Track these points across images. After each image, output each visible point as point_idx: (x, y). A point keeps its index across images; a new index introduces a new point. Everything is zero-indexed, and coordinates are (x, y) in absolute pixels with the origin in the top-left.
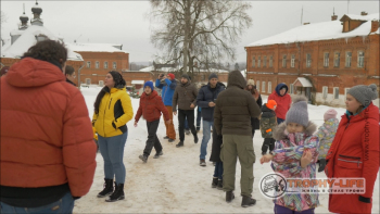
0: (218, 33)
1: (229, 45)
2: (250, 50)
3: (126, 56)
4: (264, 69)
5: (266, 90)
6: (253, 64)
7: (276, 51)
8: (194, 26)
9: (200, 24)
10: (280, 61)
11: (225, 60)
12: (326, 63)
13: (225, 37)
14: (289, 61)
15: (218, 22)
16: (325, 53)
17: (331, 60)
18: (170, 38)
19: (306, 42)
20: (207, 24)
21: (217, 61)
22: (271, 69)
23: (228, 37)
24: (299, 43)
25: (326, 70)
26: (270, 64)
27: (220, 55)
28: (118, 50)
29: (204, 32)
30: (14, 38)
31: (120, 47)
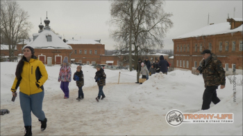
0: (152, 32)
1: (159, 38)
2: (176, 41)
3: (103, 46)
4: (184, 53)
5: (186, 65)
6: (178, 50)
7: (191, 42)
8: (138, 26)
9: (141, 26)
10: (193, 47)
11: (157, 47)
12: (221, 48)
13: (156, 33)
14: (198, 48)
15: (152, 24)
16: (220, 43)
17: (224, 46)
18: (124, 35)
19: (208, 36)
20: (144, 26)
21: (152, 48)
22: (188, 53)
23: (158, 33)
24: (204, 36)
25: (221, 53)
26: (188, 50)
27: (154, 45)
28: (98, 43)
29: (143, 31)
30: (35, 37)
31: (99, 41)
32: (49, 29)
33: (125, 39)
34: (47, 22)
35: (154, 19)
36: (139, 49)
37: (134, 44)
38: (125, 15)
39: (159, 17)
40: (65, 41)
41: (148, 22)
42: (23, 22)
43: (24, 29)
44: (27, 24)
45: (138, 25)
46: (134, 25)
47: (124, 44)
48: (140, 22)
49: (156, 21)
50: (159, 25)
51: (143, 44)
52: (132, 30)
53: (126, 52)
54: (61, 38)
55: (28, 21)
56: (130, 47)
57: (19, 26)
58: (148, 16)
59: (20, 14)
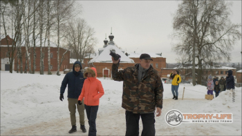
0: (218, 44)
1: (225, 51)
3: (164, 59)
8: (202, 39)
9: (206, 39)
11: (224, 60)
13: (222, 46)
15: (218, 36)
18: (187, 49)
20: (209, 38)
21: (218, 61)
23: (225, 46)
27: (220, 58)
28: (159, 56)
29: (208, 44)
30: (100, 52)
31: (161, 55)
32: (113, 44)
33: (188, 53)
34: (111, 38)
35: (219, 31)
36: (203, 62)
37: (198, 57)
38: (187, 28)
39: (226, 28)
40: (127, 54)
41: (213, 34)
42: (89, 38)
43: (90, 44)
44: (93, 39)
45: (202, 37)
46: (198, 38)
47: (187, 58)
48: (204, 34)
49: (222, 33)
50: (226, 37)
51: (207, 57)
52: (196, 43)
53: (188, 65)
54: (124, 52)
55: (94, 36)
56: (194, 61)
57: (86, 42)
58: (213, 27)
59: (87, 31)
